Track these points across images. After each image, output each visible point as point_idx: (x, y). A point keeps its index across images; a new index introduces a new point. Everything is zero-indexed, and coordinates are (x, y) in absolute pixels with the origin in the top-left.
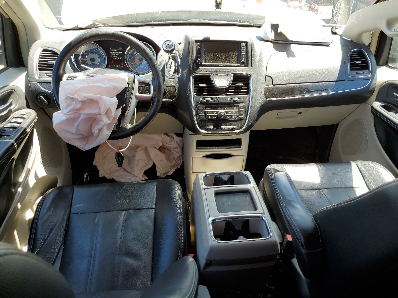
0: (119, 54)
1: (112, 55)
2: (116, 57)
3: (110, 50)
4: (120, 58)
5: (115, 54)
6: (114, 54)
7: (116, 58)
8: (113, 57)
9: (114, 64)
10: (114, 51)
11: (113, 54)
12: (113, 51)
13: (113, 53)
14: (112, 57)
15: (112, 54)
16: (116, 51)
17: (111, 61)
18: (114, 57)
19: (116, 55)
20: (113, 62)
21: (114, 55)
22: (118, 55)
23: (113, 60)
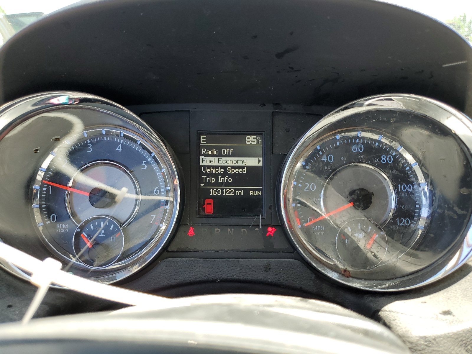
0: (242, 167)
1: (209, 175)
2: (227, 184)
3: (199, 147)
4: (246, 191)
5: (222, 167)
6: (217, 167)
7: (230, 192)
8: (214, 184)
9: (212, 221)
10: (220, 155)
11: (213, 167)
12: (214, 152)
13: (216, 161)
14: (209, 183)
15: (208, 170)
16: (228, 156)
17: (201, 206)
18: (217, 184)
19: (230, 175)
20: (209, 209)
21: (216, 176)
22: (236, 171)
23: (213, 197)
